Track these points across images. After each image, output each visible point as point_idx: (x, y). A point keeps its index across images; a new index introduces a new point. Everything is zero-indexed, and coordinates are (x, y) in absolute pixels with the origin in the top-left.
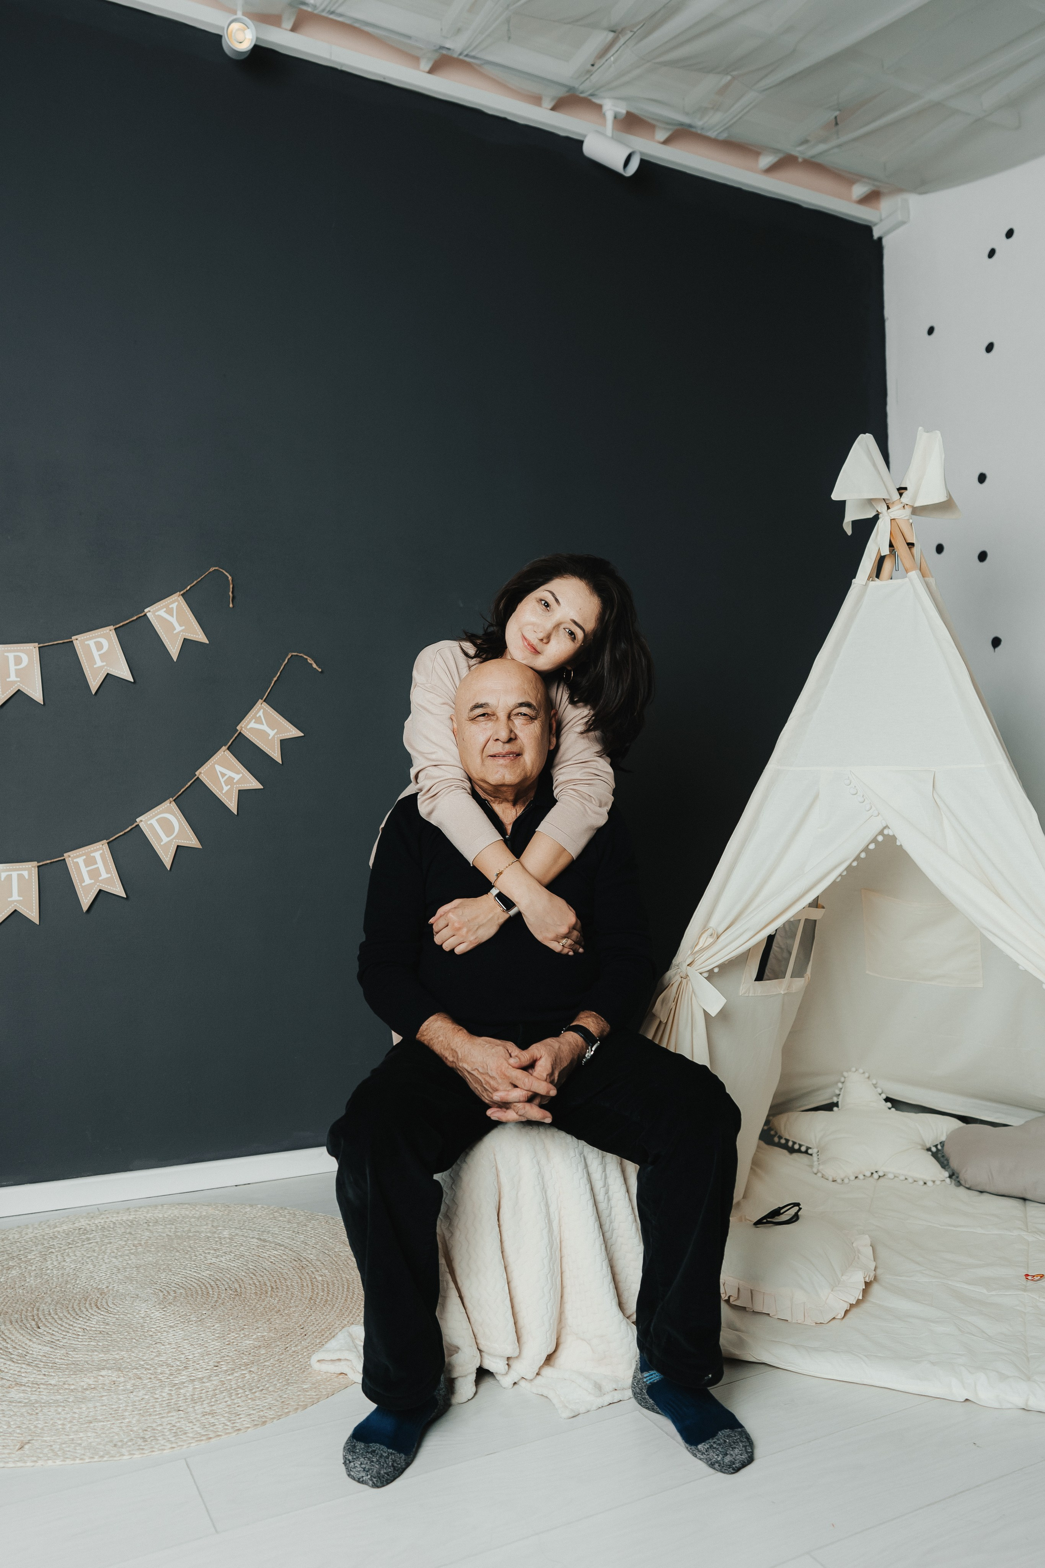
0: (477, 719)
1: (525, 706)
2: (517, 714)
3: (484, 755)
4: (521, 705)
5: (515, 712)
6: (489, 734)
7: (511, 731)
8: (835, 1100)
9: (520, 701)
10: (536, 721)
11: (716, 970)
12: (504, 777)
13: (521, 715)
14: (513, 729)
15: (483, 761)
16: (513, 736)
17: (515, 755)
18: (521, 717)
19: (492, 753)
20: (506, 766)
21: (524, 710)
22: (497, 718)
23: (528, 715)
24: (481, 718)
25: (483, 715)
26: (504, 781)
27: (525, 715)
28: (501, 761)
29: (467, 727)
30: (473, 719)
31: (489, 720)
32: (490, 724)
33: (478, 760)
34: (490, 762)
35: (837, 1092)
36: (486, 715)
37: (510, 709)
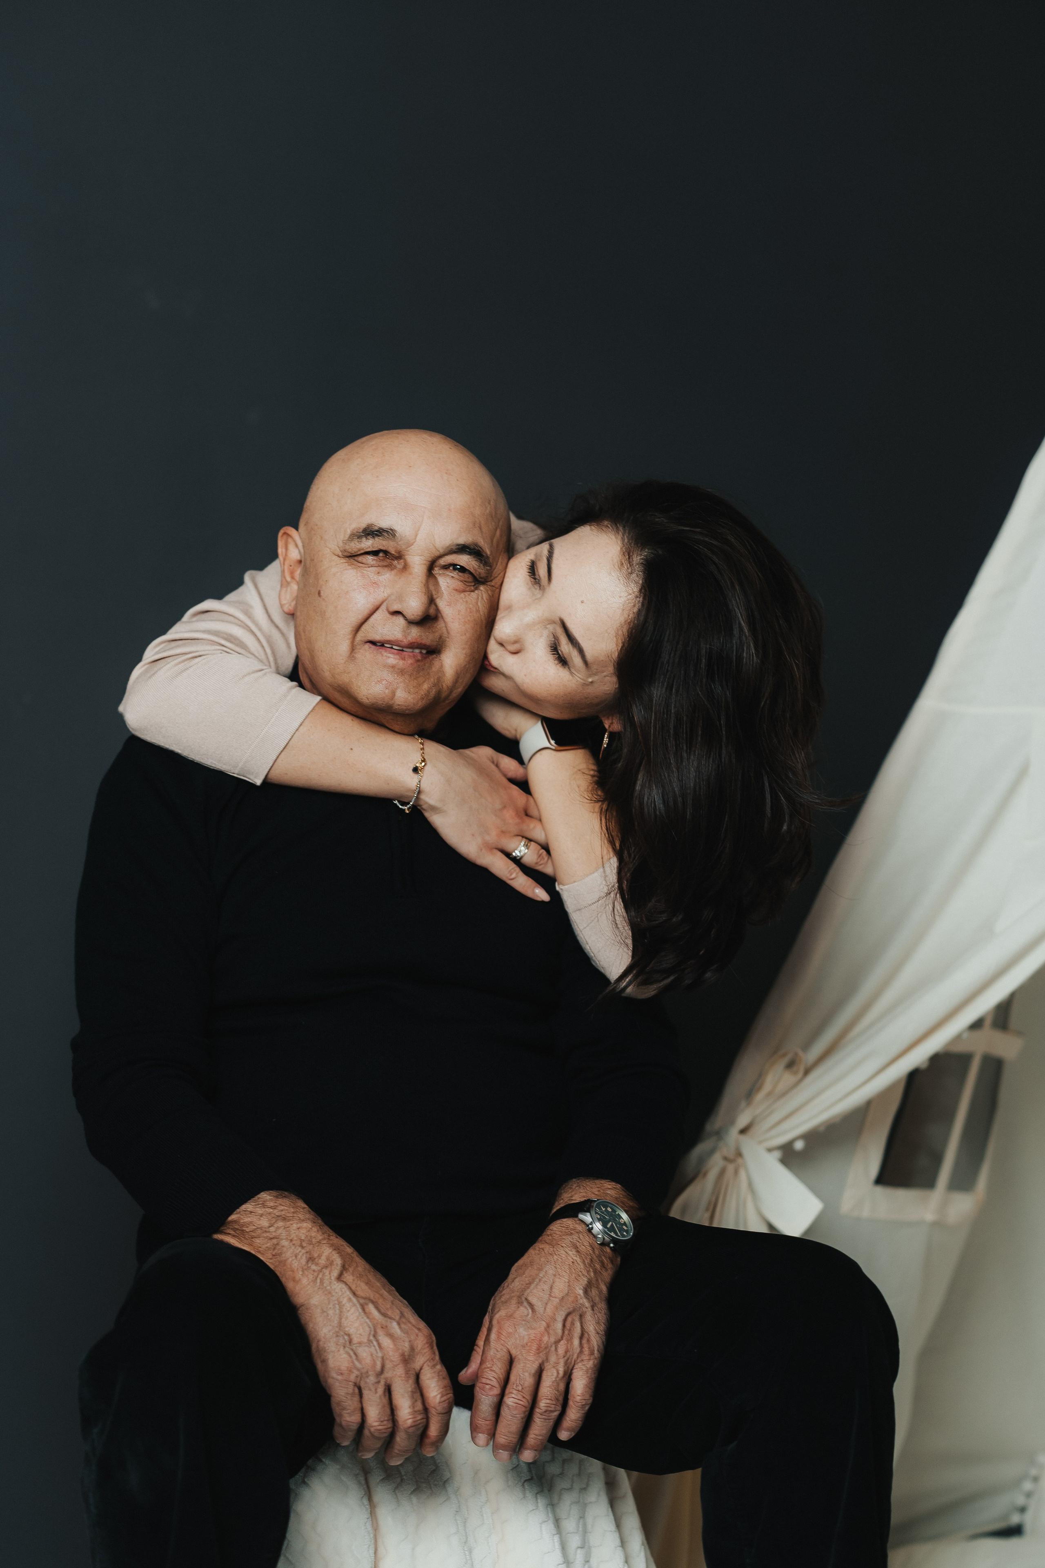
0: (360, 559)
1: (470, 554)
2: (446, 567)
3: (360, 636)
4: (462, 549)
5: (442, 561)
6: (380, 594)
7: (431, 601)
8: (1015, 1519)
9: (462, 540)
10: (482, 588)
11: (799, 1145)
12: (394, 693)
13: (455, 569)
14: (435, 596)
15: (353, 648)
16: (432, 611)
17: (424, 651)
18: (455, 574)
19: (377, 637)
20: (402, 672)
21: (464, 560)
22: (406, 567)
23: (471, 573)
24: (370, 559)
25: (375, 553)
26: (391, 702)
27: (463, 570)
28: (392, 659)
29: (334, 570)
30: (352, 557)
31: (386, 566)
32: (387, 576)
33: (344, 647)
34: (367, 654)
35: (1020, 1500)
36: (381, 554)
37: (437, 554)
